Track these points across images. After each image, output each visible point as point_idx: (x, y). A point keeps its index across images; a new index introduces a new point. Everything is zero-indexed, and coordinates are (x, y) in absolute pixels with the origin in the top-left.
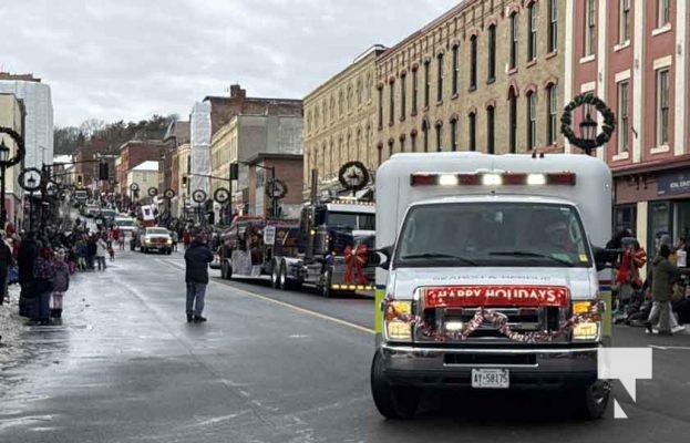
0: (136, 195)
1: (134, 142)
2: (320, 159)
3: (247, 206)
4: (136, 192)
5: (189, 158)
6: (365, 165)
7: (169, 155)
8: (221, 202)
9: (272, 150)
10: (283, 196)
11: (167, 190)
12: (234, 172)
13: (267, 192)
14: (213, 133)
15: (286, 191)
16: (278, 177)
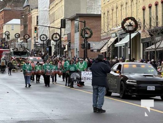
0: (8, 38)
1: (6, 8)
2: (110, 16)
3: (70, 43)
4: (8, 36)
5: (37, 17)
6: (136, 19)
7: (26, 15)
8: (56, 41)
9: (83, 12)
10: (90, 37)
11: (25, 35)
12: (63, 24)
13: (81, 35)
14: (51, 3)
15: (92, 34)
16: (87, 26)
